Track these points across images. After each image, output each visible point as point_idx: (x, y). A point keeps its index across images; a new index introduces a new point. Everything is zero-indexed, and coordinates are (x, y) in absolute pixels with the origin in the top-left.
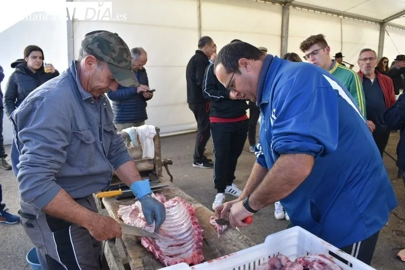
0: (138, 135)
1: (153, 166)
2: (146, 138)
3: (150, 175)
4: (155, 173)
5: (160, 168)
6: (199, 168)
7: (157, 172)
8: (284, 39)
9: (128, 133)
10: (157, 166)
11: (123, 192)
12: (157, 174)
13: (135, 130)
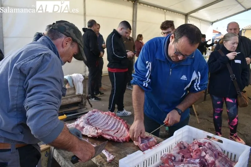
0: (73, 80)
1: (81, 99)
2: (78, 82)
3: (79, 105)
4: (82, 104)
5: (85, 101)
6: (92, 101)
7: (84, 103)
8: (134, 23)
9: (67, 79)
10: (83, 100)
11: (67, 116)
12: (84, 104)
13: (71, 77)
